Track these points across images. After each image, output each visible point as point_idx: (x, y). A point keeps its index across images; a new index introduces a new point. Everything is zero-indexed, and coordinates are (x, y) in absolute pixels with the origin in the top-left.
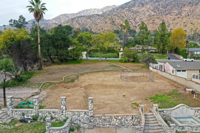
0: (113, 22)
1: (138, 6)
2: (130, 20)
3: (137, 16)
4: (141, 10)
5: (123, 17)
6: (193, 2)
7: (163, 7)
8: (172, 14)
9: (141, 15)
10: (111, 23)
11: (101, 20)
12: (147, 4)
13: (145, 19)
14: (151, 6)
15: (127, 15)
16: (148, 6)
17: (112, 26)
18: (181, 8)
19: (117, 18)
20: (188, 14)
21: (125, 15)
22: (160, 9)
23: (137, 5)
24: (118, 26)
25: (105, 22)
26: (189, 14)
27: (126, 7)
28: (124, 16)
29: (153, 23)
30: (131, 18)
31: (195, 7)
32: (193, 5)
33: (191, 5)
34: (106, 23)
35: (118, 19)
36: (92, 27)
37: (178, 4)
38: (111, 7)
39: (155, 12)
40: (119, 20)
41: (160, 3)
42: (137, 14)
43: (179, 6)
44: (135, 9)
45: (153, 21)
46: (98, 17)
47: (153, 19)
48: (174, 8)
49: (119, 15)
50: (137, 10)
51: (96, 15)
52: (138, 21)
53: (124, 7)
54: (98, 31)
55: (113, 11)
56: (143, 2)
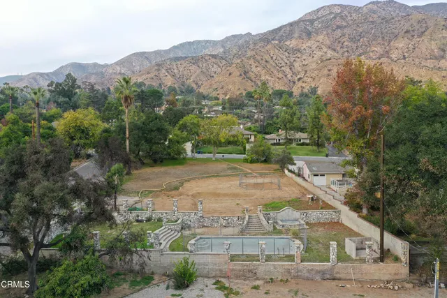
0: (245, 73)
1: (300, 38)
2: (281, 67)
3: (297, 59)
4: (304, 46)
5: (266, 62)
6: (413, 31)
7: (352, 40)
8: (371, 54)
9: (304, 58)
10: (241, 75)
11: (220, 67)
12: (317, 34)
13: (314, 66)
14: (326, 38)
15: (274, 58)
16: (320, 38)
17: (244, 81)
18: (390, 42)
19: (254, 65)
20: (404, 56)
21: (272, 57)
22: (345, 44)
23: (296, 35)
24: (255, 82)
25: (229, 72)
26: (406, 55)
27: (273, 40)
28: (269, 59)
29: (329, 75)
30: (283, 64)
31: (418, 39)
32: (413, 36)
33: (409, 36)
34: (230, 74)
35: (256, 67)
36: (200, 83)
37: (382, 33)
38: (241, 36)
39: (334, 50)
40: (259, 69)
41: (345, 31)
42: (297, 55)
43: (386, 38)
44: (292, 43)
45: (329, 70)
46: (213, 60)
47: (330, 67)
48: (374, 42)
49: (258, 58)
50: (297, 45)
51: (210, 55)
52: (300, 69)
53: (270, 38)
54: (214, 92)
55: (247, 47)
56: (310, 29)
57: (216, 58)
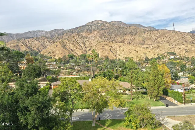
0: (64, 46)
1: (87, 32)
2: (80, 44)
3: (87, 41)
4: (89, 36)
5: (73, 41)
6: (132, 33)
7: (109, 35)
8: (117, 41)
9: (90, 41)
10: (62, 47)
11: (50, 43)
12: (94, 31)
13: (94, 44)
14: (98, 33)
15: (77, 40)
16: (96, 33)
17: (64, 49)
18: (124, 36)
19: (68, 43)
20: (130, 42)
21: (76, 40)
22: (106, 36)
23: (85, 31)
24: (69, 50)
25: (56, 45)
26: (131, 42)
27: (75, 32)
28: (74, 40)
29: (103, 49)
30: (81, 43)
31: (134, 36)
32: (132, 35)
33: (131, 35)
34: (57, 46)
35: (69, 43)
36: (40, 50)
37: (120, 33)
38: (59, 30)
39: (102, 38)
40: (70, 44)
41: (106, 31)
42: (86, 39)
43: (122, 35)
44: (84, 34)
45: (103, 47)
46: (47, 39)
47: (103, 45)
48: (117, 36)
49: (69, 39)
50: (86, 35)
51: (45, 37)
52: (88, 46)
53: (73, 31)
54: (49, 54)
55: (63, 35)
56: (91, 29)
57: (48, 39)
